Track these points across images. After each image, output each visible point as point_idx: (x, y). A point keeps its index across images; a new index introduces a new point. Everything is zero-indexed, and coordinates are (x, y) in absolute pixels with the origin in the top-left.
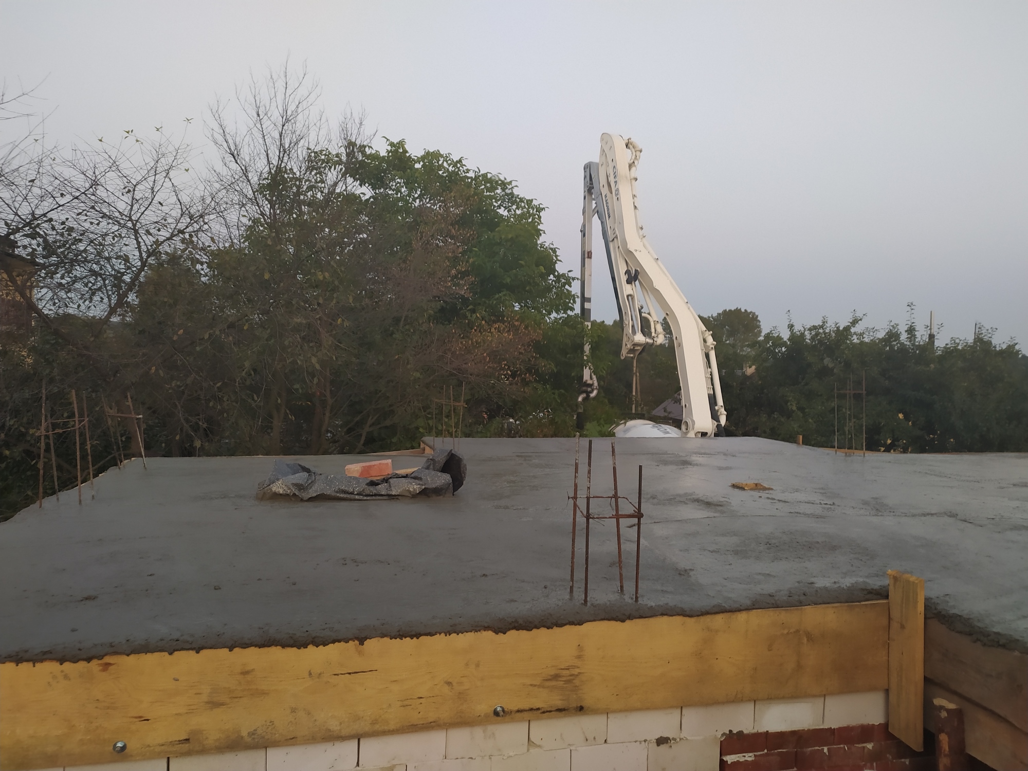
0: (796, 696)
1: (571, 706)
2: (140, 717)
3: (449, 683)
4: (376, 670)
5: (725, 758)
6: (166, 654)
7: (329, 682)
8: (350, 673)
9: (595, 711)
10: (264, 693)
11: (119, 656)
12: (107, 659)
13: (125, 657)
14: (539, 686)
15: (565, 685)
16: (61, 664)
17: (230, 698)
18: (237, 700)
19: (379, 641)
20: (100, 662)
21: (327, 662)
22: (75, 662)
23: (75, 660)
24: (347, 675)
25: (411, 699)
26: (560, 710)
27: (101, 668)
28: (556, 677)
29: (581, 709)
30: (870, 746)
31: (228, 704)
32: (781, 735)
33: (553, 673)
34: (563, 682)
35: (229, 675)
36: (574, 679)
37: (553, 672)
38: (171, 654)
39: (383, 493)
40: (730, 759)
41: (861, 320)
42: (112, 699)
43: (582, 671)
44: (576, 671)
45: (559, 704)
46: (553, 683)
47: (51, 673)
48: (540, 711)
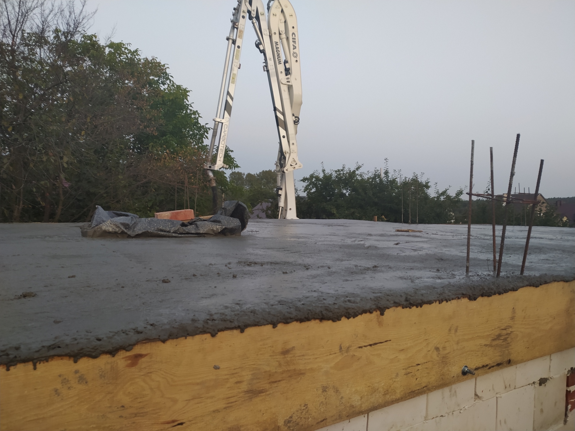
1: (504, 361)
2: (173, 421)
3: (437, 349)
4: (390, 340)
5: (569, 389)
6: (208, 336)
7: (354, 355)
8: (371, 345)
10: (300, 374)
11: (153, 344)
12: (137, 350)
13: (160, 345)
14: (489, 346)
15: (503, 343)
16: (75, 362)
17: (270, 383)
18: (275, 385)
19: (394, 310)
20: (128, 354)
21: (355, 335)
22: (95, 357)
23: (93, 354)
24: (369, 347)
25: (412, 366)
26: (498, 364)
27: (129, 362)
28: (499, 336)
29: (509, 361)
31: (267, 391)
33: (497, 334)
34: (502, 341)
35: (270, 356)
36: (508, 338)
37: (498, 332)
38: (213, 336)
39: (193, 232)
40: (571, 389)
41: (361, 167)
42: (140, 402)
43: (513, 330)
44: (510, 331)
45: (498, 359)
46: (497, 342)
47: (60, 376)
48: (488, 367)
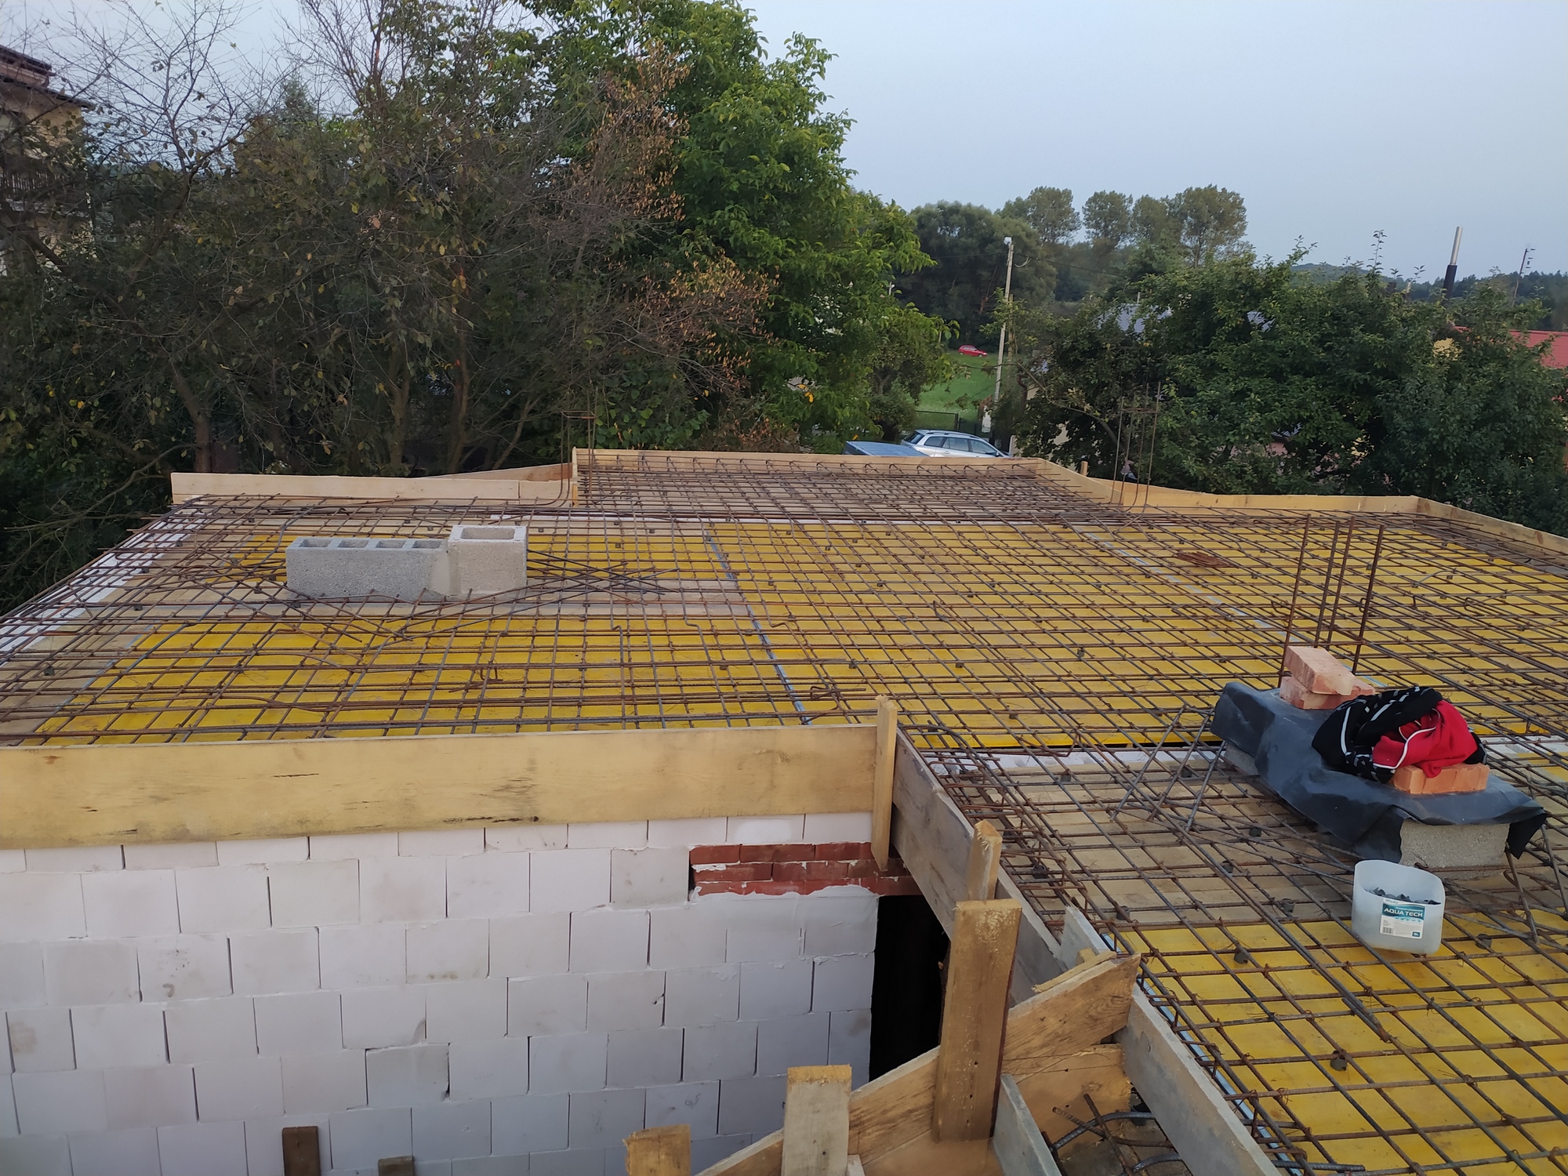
0: (768, 814)
1: (525, 817)
5: (694, 867)
9: (551, 822)
14: (490, 796)
15: (517, 796)
25: (355, 803)
26: (513, 820)
28: (507, 788)
29: (536, 819)
30: (853, 863)
32: (756, 849)
34: (515, 793)
36: (526, 791)
37: (504, 783)
40: (698, 868)
41: (1306, 252)
43: (535, 783)
44: (529, 783)
45: (514, 815)
46: (504, 794)
48: (494, 820)
